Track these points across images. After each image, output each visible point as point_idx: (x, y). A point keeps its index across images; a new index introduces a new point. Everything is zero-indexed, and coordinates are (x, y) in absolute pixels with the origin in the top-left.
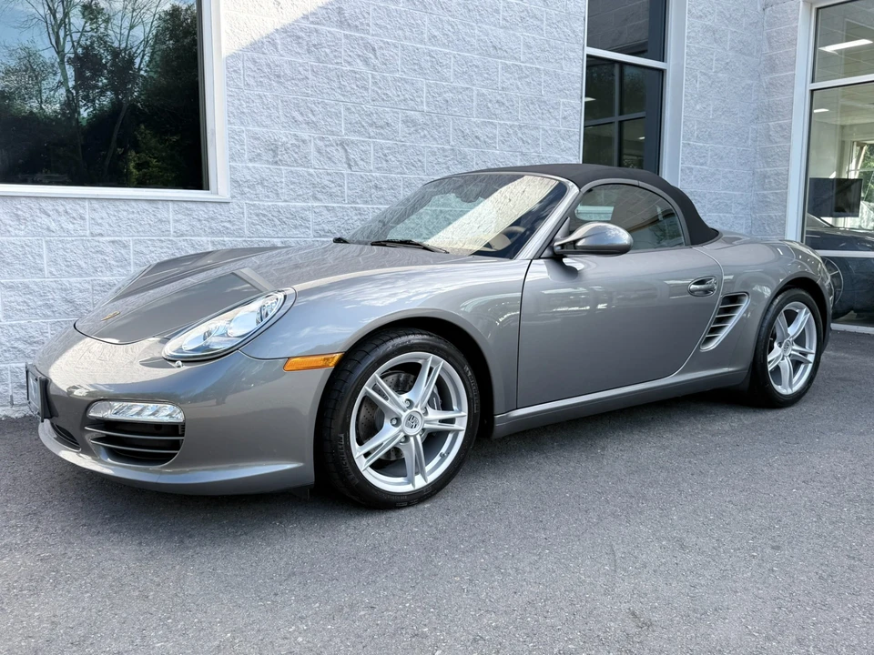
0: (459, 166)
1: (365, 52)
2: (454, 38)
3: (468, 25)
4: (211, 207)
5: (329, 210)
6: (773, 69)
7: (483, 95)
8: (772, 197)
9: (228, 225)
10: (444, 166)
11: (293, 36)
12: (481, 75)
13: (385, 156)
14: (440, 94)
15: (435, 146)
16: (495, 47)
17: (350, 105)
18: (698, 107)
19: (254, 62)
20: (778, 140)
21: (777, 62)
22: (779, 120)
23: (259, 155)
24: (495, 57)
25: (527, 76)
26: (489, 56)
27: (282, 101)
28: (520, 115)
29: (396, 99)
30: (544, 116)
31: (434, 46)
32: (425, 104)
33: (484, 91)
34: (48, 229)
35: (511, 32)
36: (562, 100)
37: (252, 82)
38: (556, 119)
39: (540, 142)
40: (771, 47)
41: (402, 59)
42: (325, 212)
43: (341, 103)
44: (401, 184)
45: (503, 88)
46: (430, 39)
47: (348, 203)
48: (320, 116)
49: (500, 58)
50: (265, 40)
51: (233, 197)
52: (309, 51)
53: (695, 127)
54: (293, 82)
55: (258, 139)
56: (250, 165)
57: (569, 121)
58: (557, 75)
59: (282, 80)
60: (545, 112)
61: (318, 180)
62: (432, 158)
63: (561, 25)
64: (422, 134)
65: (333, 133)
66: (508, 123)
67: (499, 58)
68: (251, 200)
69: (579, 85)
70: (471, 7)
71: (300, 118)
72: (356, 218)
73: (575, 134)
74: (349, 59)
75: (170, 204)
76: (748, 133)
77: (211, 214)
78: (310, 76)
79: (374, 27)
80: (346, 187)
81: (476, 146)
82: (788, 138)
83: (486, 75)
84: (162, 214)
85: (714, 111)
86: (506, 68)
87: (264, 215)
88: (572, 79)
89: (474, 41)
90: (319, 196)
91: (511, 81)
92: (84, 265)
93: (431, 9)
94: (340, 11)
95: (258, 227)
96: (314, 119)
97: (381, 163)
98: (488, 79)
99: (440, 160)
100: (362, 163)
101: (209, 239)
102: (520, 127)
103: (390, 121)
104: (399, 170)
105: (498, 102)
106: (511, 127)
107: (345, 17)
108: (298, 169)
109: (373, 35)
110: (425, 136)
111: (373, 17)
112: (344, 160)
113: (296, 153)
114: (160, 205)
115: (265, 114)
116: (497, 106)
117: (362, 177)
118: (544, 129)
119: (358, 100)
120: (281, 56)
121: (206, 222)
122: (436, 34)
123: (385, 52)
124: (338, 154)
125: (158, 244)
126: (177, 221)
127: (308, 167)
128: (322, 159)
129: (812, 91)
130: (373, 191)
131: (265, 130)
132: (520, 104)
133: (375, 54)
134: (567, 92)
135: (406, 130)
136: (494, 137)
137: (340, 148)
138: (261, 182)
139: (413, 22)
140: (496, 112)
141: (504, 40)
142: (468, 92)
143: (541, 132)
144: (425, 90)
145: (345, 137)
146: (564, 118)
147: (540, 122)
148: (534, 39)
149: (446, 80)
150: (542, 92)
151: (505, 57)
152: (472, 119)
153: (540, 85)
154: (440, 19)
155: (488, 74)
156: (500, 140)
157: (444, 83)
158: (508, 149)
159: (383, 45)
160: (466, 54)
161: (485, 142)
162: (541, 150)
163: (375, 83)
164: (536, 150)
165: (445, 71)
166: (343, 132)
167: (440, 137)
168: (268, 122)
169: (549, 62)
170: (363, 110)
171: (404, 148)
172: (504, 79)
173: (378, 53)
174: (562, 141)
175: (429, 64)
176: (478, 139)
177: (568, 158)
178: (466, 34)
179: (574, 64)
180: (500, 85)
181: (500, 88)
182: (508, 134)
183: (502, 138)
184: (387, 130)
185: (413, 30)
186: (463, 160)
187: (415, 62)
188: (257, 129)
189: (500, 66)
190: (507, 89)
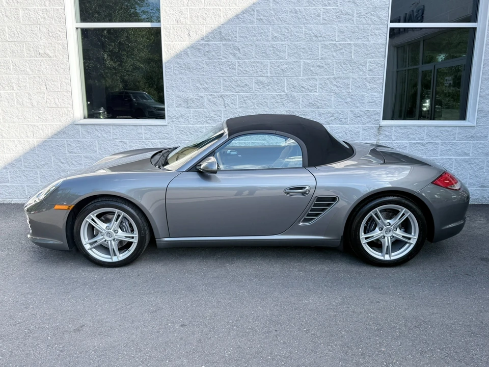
0: (291, 103)
1: (234, 51)
2: (288, 35)
3: (298, 27)
4: (159, 127)
9: (166, 135)
10: (281, 103)
11: (196, 49)
12: (307, 53)
14: (278, 67)
15: (274, 94)
16: (316, 36)
17: (225, 78)
19: (178, 63)
23: (180, 104)
24: (316, 41)
25: (341, 49)
26: (313, 41)
27: (191, 79)
28: (335, 72)
29: (251, 72)
30: (354, 71)
31: (275, 41)
33: (308, 61)
34: (98, 136)
35: (329, 25)
36: (368, 60)
37: (177, 72)
38: (364, 72)
39: (350, 86)
41: (255, 51)
43: (221, 77)
45: (322, 58)
46: (272, 39)
48: (210, 85)
49: (321, 41)
50: (182, 53)
51: (168, 123)
52: (205, 55)
54: (197, 70)
55: (180, 97)
56: (176, 109)
57: (374, 72)
58: (365, 46)
59: (191, 70)
60: (354, 68)
61: (208, 114)
62: (273, 100)
63: (369, 15)
64: (267, 88)
65: (216, 92)
66: (326, 77)
68: (177, 124)
69: (383, 50)
70: (300, 17)
71: (201, 87)
73: (379, 79)
74: (225, 56)
75: (143, 126)
77: (159, 130)
78: (205, 66)
79: (239, 38)
80: (223, 117)
81: (302, 92)
83: (310, 53)
84: (140, 131)
86: (325, 47)
87: (182, 131)
88: (378, 46)
89: (302, 35)
90: (209, 121)
91: (329, 53)
92: (111, 150)
93: (274, 22)
94: (220, 33)
95: (179, 136)
96: (207, 86)
97: (243, 104)
98: (311, 54)
99: (278, 101)
100: (232, 105)
101: (158, 141)
102: (335, 79)
103: (248, 83)
104: (253, 107)
105: (318, 66)
106: (328, 79)
107: (223, 36)
108: (199, 109)
109: (238, 42)
110: (269, 89)
111: (239, 33)
112: (223, 104)
113: (198, 102)
114: (138, 127)
115: (183, 86)
116: (318, 68)
117: (232, 112)
119: (230, 75)
120: (191, 59)
121: (157, 134)
122: (276, 35)
123: (246, 49)
124: (219, 101)
125: (139, 142)
126: (145, 133)
127: (204, 108)
128: (210, 104)
131: (183, 93)
132: (335, 65)
133: (239, 52)
134: (373, 55)
135: (258, 87)
136: (316, 85)
137: (220, 99)
138: (181, 116)
139: (262, 31)
140: (317, 72)
141: (323, 31)
142: (297, 63)
143: (351, 79)
144: (269, 66)
145: (223, 93)
146: (370, 70)
147: (351, 74)
148: (346, 27)
149: (282, 58)
150: (353, 57)
151: (324, 41)
152: (300, 78)
153: (351, 53)
154: (279, 27)
155: (311, 51)
156: (319, 87)
157: (281, 61)
158: (325, 92)
159: (244, 46)
160: (296, 43)
161: (308, 89)
162: (350, 91)
163: (239, 66)
164: (347, 90)
165: (282, 54)
166: (222, 91)
167: (279, 89)
168: (185, 90)
169: (359, 38)
170: (233, 79)
171: (256, 96)
172: (323, 53)
173: (241, 50)
174: (368, 84)
175: (272, 51)
176: (304, 88)
177: (373, 94)
178: (296, 32)
179: (380, 37)
180: (319, 57)
181: (320, 58)
182: (325, 83)
183: (321, 86)
184: (246, 88)
185: (263, 35)
186: (293, 100)
187: (263, 52)
188: (179, 93)
189: (320, 46)
190: (326, 58)
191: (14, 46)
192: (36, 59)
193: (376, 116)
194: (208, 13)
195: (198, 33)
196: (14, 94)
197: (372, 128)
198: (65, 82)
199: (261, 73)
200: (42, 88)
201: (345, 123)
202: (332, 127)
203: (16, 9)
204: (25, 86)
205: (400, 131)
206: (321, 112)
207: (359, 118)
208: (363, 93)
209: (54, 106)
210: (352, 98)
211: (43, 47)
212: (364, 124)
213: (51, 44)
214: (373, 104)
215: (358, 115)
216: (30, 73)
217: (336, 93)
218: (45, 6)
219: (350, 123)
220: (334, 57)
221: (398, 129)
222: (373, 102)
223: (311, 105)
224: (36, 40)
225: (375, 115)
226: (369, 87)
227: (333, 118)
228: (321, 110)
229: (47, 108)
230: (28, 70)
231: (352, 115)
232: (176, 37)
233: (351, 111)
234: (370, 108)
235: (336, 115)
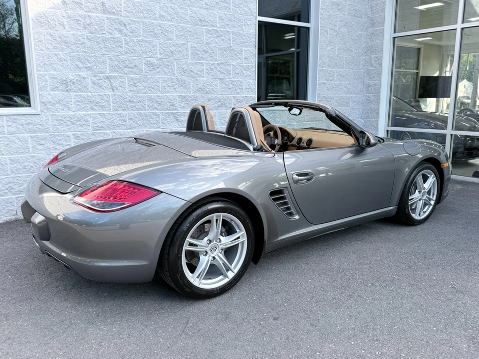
0: (182, 88)
1: (120, 26)
2: (175, 16)
3: (183, 8)
4: (29, 118)
5: (101, 115)
6: (373, 25)
7: (195, 47)
8: (372, 98)
9: (39, 127)
10: (172, 88)
11: (75, 20)
12: (193, 36)
14: (167, 48)
15: (166, 77)
16: (201, 20)
17: (111, 57)
18: (328, 48)
19: (51, 35)
20: (376, 65)
21: (375, 21)
22: (376, 54)
23: (57, 87)
24: (201, 25)
25: (222, 36)
26: (197, 25)
27: (70, 56)
28: (218, 57)
29: (140, 52)
30: (233, 58)
31: (163, 21)
32: (158, 54)
33: (194, 45)
35: (211, 11)
36: (244, 48)
37: (50, 47)
38: (241, 59)
39: (231, 73)
40: (373, 13)
41: (143, 29)
42: (99, 116)
43: (106, 56)
44: (146, 99)
45: (207, 43)
46: (160, 17)
47: (113, 111)
48: (94, 64)
51: (41, 111)
52: (85, 28)
53: (327, 60)
54: (76, 45)
55: (56, 78)
56: (52, 93)
57: (248, 60)
58: (240, 34)
59: (69, 45)
60: (233, 55)
61: (94, 99)
62: (164, 84)
63: (242, 5)
64: (158, 70)
65: (101, 73)
66: (211, 62)
67: (203, 26)
68: (53, 112)
69: (254, 40)
71: (82, 66)
72: (118, 119)
73: (253, 67)
74: (110, 31)
75: (4, 117)
76: (360, 61)
77: (29, 121)
78: (86, 41)
79: (125, 12)
80: (111, 102)
81: (192, 76)
82: (381, 64)
83: (196, 36)
85: (338, 50)
86: (208, 32)
87: (61, 120)
88: (250, 36)
89: (187, 17)
90: (95, 108)
91: (212, 39)
94: (103, 4)
95: (58, 126)
96: (89, 65)
97: (133, 88)
98: (197, 38)
99: (169, 85)
100: (121, 88)
101: (29, 135)
102: (219, 65)
103: (137, 64)
104: (144, 91)
105: (204, 51)
106: (213, 65)
107: (106, 7)
108: (81, 93)
109: (124, 17)
110: (159, 72)
111: (124, 7)
112: (110, 87)
113: (79, 85)
115: (60, 64)
116: (203, 53)
117: (121, 96)
118: (233, 65)
119: (116, 54)
120: (68, 31)
121: (26, 126)
122: (163, 14)
123: (132, 26)
124: (106, 84)
126: (9, 126)
127: (87, 92)
128: (95, 87)
129: (394, 38)
130: (128, 103)
131: (60, 73)
133: (126, 28)
134: (247, 44)
135: (148, 69)
136: (203, 71)
137: (107, 81)
138: (59, 102)
139: (149, 8)
140: (203, 57)
141: (206, 16)
142: (185, 46)
143: (232, 67)
144: (158, 46)
145: (110, 74)
146: (245, 58)
147: (231, 61)
148: (225, 14)
149: (171, 40)
150: (231, 44)
151: (207, 26)
152: (189, 61)
153: (230, 40)
154: (165, 6)
156: (206, 72)
157: (169, 42)
158: (211, 77)
159: (131, 22)
160: (183, 25)
161: (197, 74)
162: (232, 77)
163: (127, 44)
164: (229, 77)
165: (170, 35)
166: (108, 72)
167: (169, 72)
168: (62, 68)
169: (235, 27)
170: (120, 59)
171: (146, 79)
172: (207, 38)
173: (128, 27)
174: (244, 71)
175: (160, 31)
176: (193, 72)
177: (249, 81)
178: (182, 13)
179: (251, 28)
180: (205, 41)
181: (205, 43)
182: (211, 68)
183: (207, 71)
184: (136, 69)
185: (149, 13)
186: (184, 84)
187: (151, 30)
188: (55, 73)
189: (204, 31)
190: (209, 43)
199: (150, 54)
202: (219, 112)
206: (210, 97)
208: (242, 80)
210: (234, 85)
214: (249, 90)
215: (240, 100)
217: (220, 79)
220: (216, 43)
222: (250, 88)
223: (201, 90)
225: (251, 100)
226: (245, 74)
227: (219, 103)
233: (233, 97)
234: (248, 94)
235: (222, 100)
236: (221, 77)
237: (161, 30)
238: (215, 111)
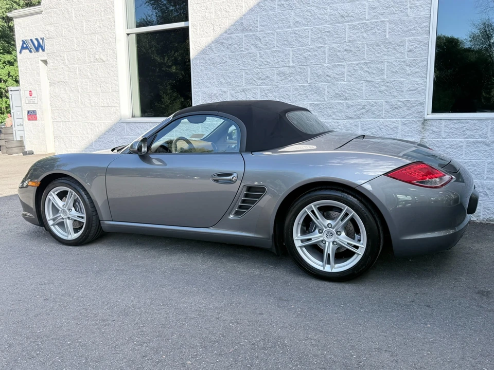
0: (315, 95)
1: (256, 41)
2: (312, 19)
3: (322, 8)
7: (333, 48)
10: (304, 96)
11: (220, 43)
12: (332, 36)
13: (266, 94)
14: (301, 55)
15: (297, 85)
16: (342, 17)
17: (247, 71)
19: (204, 59)
23: (206, 101)
24: (343, 22)
25: (374, 28)
26: (338, 23)
27: (216, 75)
28: (366, 55)
29: (272, 63)
30: (389, 53)
31: (297, 27)
33: (333, 46)
34: (138, 133)
36: (407, 39)
37: (203, 68)
38: (402, 53)
39: (385, 72)
41: (277, 40)
43: (243, 71)
45: (350, 41)
46: (294, 24)
48: (233, 79)
49: (348, 22)
50: (207, 48)
52: (228, 48)
54: (220, 64)
55: (205, 93)
57: (415, 52)
58: (403, 22)
59: (216, 65)
60: (390, 50)
62: (295, 93)
64: (290, 79)
65: (238, 86)
66: (355, 62)
67: (346, 22)
71: (224, 81)
73: (422, 61)
74: (247, 47)
78: (228, 60)
79: (260, 27)
81: (328, 81)
83: (336, 36)
86: (353, 28)
87: (207, 128)
89: (327, 17)
91: (358, 35)
93: (296, 6)
96: (230, 81)
97: (264, 98)
98: (337, 38)
99: (301, 93)
102: (366, 64)
103: (269, 75)
105: (346, 50)
106: (357, 65)
107: (244, 27)
109: (260, 32)
110: (291, 80)
111: (260, 22)
116: (345, 53)
118: (389, 62)
119: (251, 67)
120: (215, 54)
122: (298, 20)
123: (267, 39)
124: (241, 96)
131: (208, 89)
132: (366, 48)
133: (261, 42)
134: (413, 32)
135: (279, 79)
136: (343, 73)
137: (243, 93)
139: (283, 17)
140: (345, 57)
141: (351, 10)
142: (322, 49)
143: (386, 64)
144: (291, 54)
145: (245, 87)
146: (410, 51)
147: (386, 57)
149: (306, 45)
150: (387, 37)
151: (352, 21)
152: (325, 65)
153: (385, 32)
154: (301, 10)
155: (337, 34)
156: (347, 75)
157: (304, 47)
158: (354, 80)
159: (266, 36)
160: (320, 26)
161: (335, 78)
162: (385, 77)
163: (261, 57)
164: (382, 77)
165: (305, 40)
166: (244, 84)
167: (301, 79)
168: (210, 85)
169: (394, 14)
170: (254, 72)
171: (278, 89)
172: (351, 34)
173: (262, 40)
174: (408, 68)
175: (294, 38)
176: (329, 76)
177: (414, 79)
178: (320, 14)
179: (422, 9)
180: (347, 40)
182: (354, 69)
183: (349, 73)
184: (267, 81)
185: (284, 22)
186: (318, 91)
187: (285, 39)
188: (205, 89)
189: (347, 27)
190: (354, 40)
191: (80, 54)
192: (94, 64)
193: (419, 107)
194: (230, 5)
195: (221, 27)
196: (79, 96)
197: (415, 122)
198: (114, 83)
199: (283, 63)
200: (98, 90)
201: (379, 116)
202: (364, 121)
203: (81, 22)
204: (87, 89)
205: (452, 126)
206: (349, 103)
207: (397, 110)
208: (402, 79)
209: (106, 105)
210: (388, 86)
211: (99, 53)
212: (403, 118)
213: (105, 49)
214: (414, 92)
215: (396, 107)
216: (90, 77)
217: (367, 80)
218: (101, 16)
219: (385, 116)
221: (449, 123)
222: (415, 90)
223: (338, 96)
224: (94, 47)
225: (417, 106)
226: (409, 72)
227: (364, 111)
228: (349, 102)
229: (101, 108)
230: (89, 74)
231: (387, 107)
232: (202, 33)
233: (386, 102)
234: (411, 98)
235: (368, 107)
236: (368, 79)
237: (296, 37)
238: (357, 120)
